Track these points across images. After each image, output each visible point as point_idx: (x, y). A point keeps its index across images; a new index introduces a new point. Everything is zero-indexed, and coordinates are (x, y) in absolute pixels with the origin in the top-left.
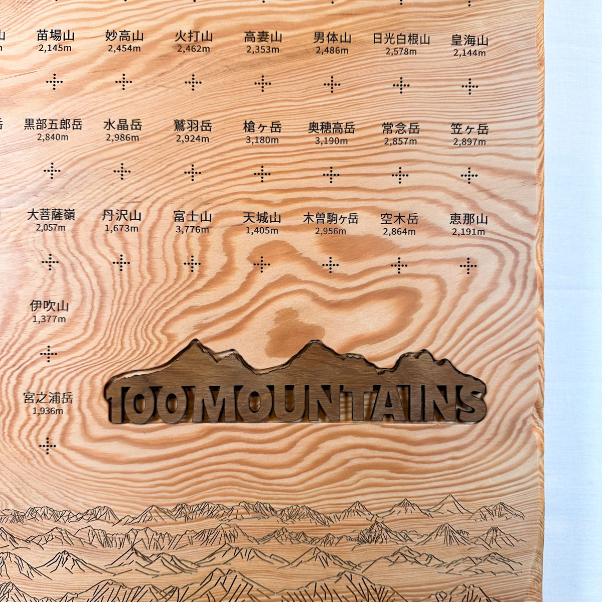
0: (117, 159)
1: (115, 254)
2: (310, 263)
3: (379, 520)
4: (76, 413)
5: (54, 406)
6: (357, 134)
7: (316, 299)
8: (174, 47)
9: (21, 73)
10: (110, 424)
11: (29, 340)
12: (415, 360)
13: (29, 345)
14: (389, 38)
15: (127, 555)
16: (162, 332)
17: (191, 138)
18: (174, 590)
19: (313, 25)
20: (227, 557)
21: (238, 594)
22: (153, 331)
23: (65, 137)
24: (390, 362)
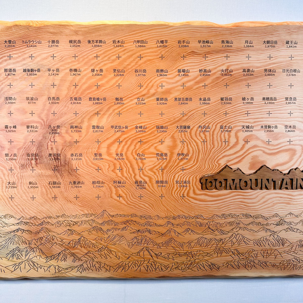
0: (203, 110)
1: (202, 139)
2: (263, 141)
3: (283, 219)
4: (192, 187)
5: (185, 185)
6: (277, 101)
7: (264, 152)
8: (221, 74)
9: (173, 83)
10: (202, 190)
11: (177, 165)
12: (295, 171)
13: (177, 167)
14: (287, 71)
15: (207, 229)
16: (217, 163)
17: (226, 103)
18: (221, 239)
19: (264, 67)
20: (237, 230)
21: (240, 241)
22: (214, 162)
23: (187, 103)
24: (287, 172)
